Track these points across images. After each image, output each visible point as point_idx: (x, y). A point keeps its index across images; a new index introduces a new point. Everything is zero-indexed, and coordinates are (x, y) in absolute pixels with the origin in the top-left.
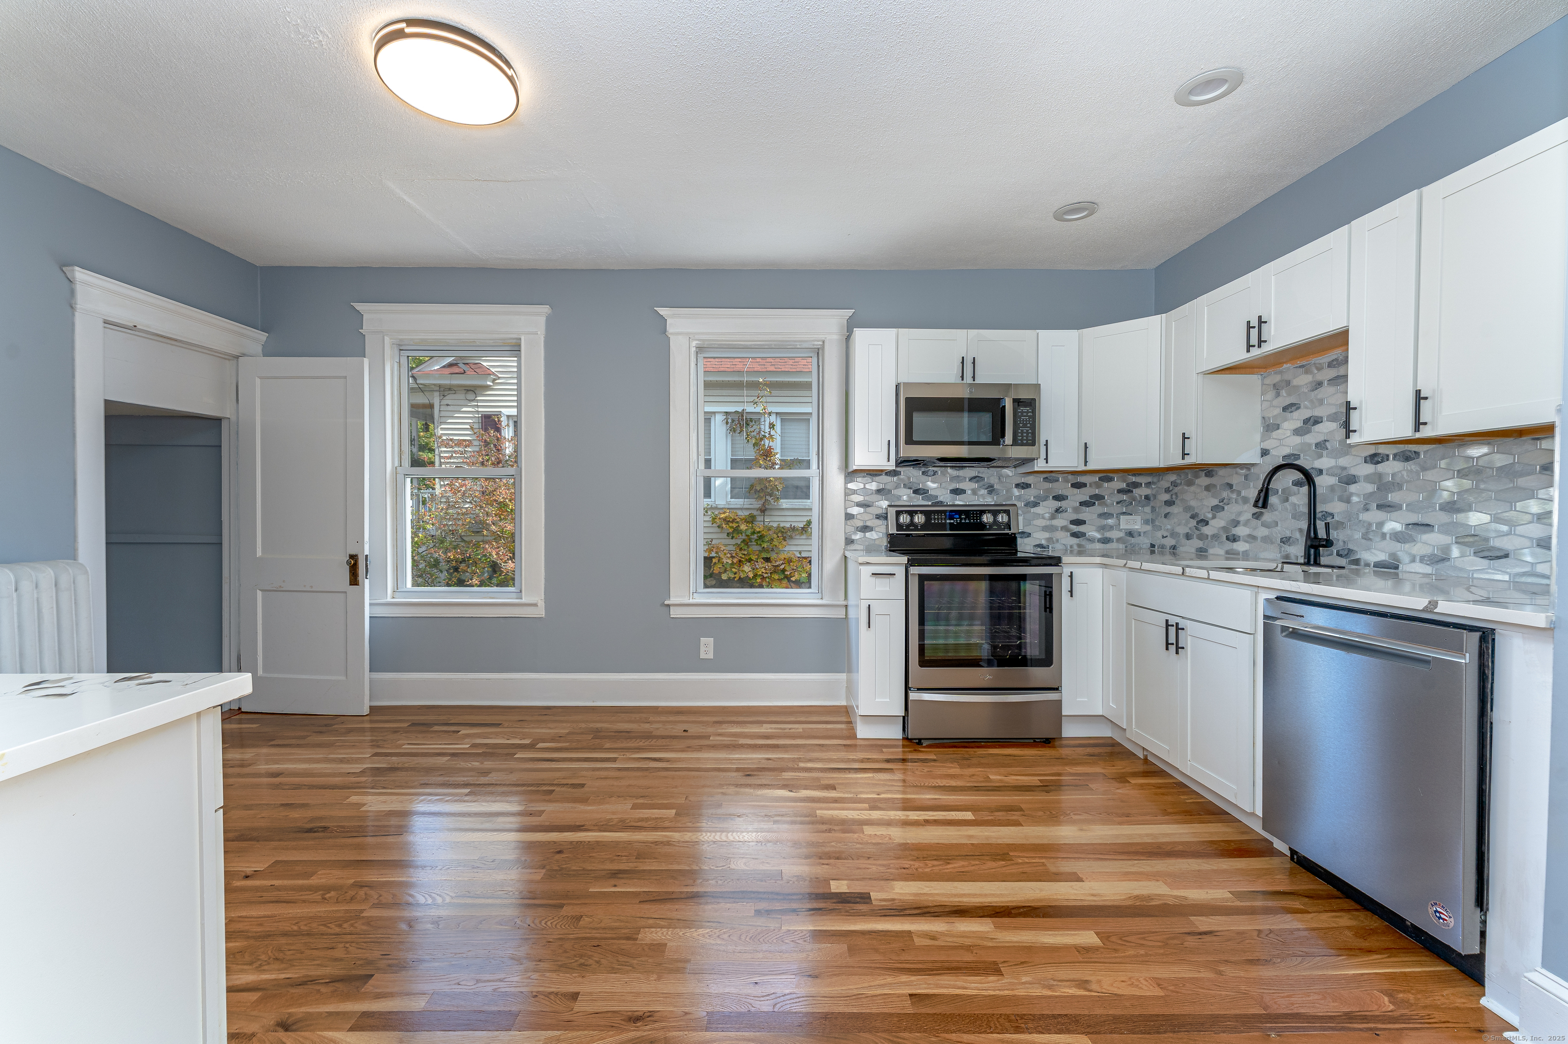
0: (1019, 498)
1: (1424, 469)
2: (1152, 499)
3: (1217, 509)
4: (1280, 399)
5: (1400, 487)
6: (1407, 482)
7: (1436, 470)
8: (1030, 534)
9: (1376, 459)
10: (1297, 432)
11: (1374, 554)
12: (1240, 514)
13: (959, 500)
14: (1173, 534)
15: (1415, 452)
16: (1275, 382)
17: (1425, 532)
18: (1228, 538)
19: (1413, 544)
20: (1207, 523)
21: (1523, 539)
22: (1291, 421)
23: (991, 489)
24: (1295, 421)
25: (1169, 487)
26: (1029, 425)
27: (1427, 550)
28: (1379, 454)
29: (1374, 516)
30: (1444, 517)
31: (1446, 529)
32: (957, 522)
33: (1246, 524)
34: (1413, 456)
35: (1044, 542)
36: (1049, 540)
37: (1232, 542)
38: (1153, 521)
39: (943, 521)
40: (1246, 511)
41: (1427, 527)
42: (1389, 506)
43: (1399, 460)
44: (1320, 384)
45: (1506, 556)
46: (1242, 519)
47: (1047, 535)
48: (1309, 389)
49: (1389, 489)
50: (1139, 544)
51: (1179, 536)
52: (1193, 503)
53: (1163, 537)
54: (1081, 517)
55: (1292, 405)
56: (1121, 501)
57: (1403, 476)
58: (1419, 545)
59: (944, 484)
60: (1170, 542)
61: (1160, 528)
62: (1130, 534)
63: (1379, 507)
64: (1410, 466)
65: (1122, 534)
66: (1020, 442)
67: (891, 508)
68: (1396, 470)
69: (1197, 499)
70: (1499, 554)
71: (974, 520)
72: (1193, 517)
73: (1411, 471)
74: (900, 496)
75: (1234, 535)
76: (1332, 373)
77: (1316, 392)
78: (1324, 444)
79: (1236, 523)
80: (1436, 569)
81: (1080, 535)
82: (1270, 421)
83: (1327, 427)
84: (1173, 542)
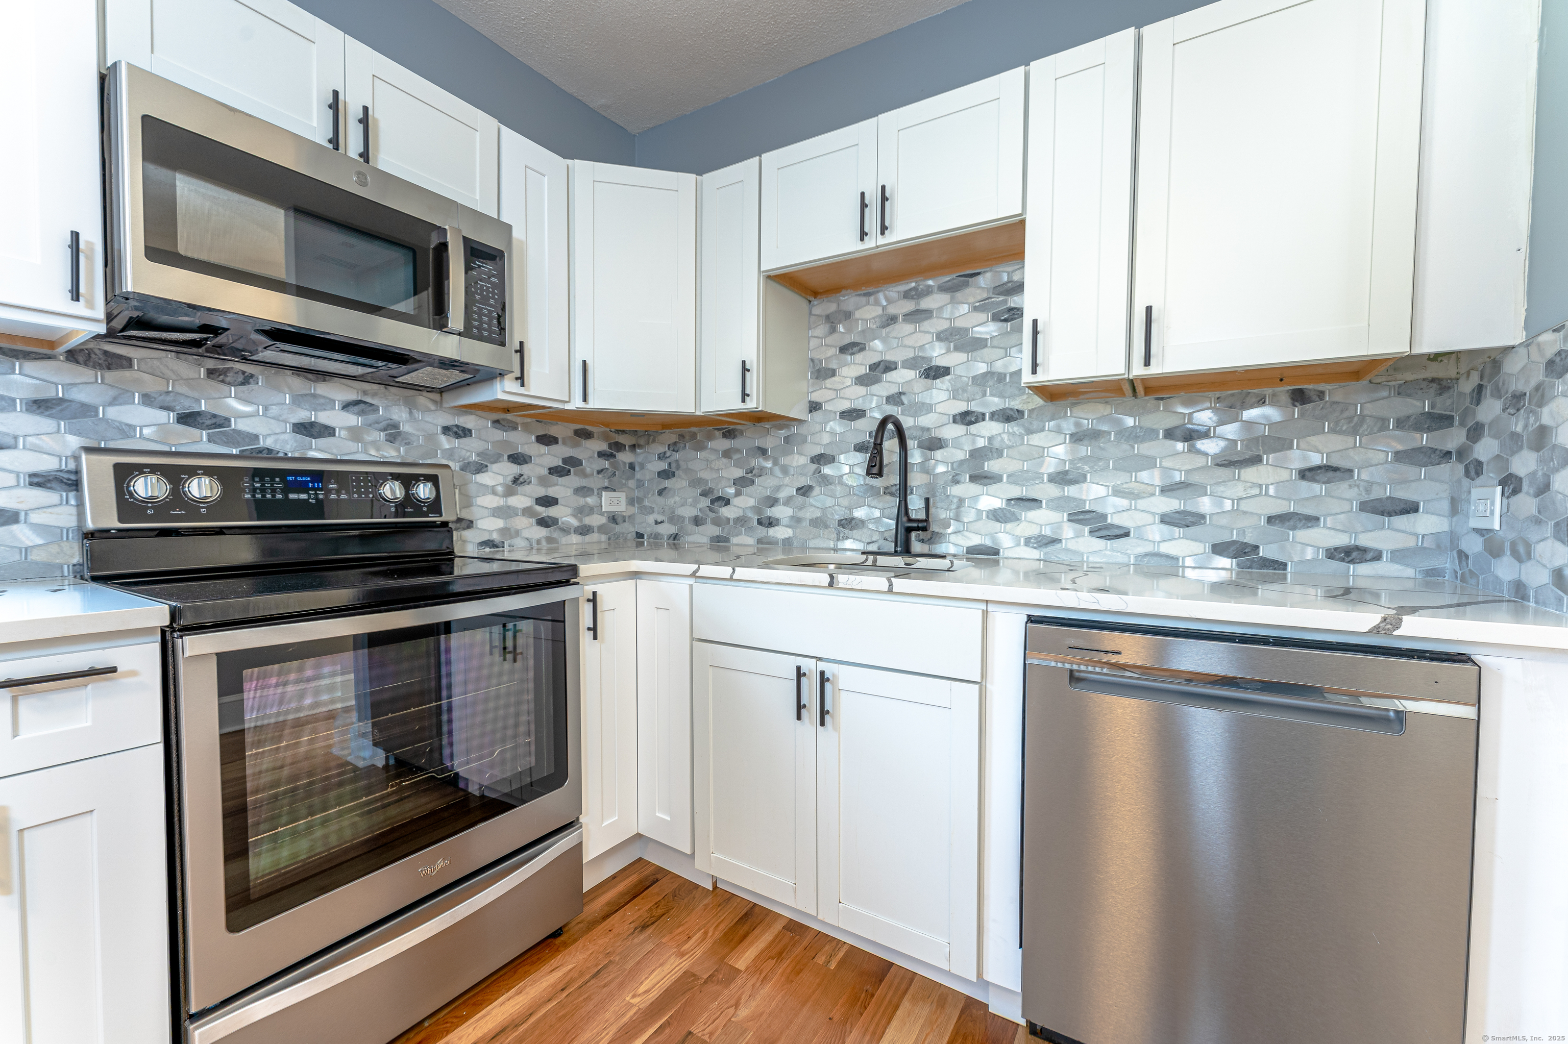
0: (450, 453)
1: (1030, 432)
2: (637, 468)
3: (742, 483)
4: (835, 336)
5: (999, 453)
6: (1009, 447)
7: (1044, 434)
8: (472, 522)
9: (968, 418)
10: (861, 381)
11: (966, 537)
12: (778, 488)
13: (318, 449)
14: (674, 519)
15: (1018, 411)
16: (828, 312)
17: (1031, 509)
18: (760, 522)
19: (1016, 523)
20: (727, 502)
21: (1145, 514)
22: (853, 366)
23: (393, 433)
24: (857, 366)
25: (665, 453)
26: (492, 302)
27: (1033, 531)
28: (972, 412)
29: (965, 489)
30: (1053, 491)
31: (1055, 504)
32: (317, 499)
33: (788, 501)
34: (1016, 415)
35: (495, 537)
36: (505, 531)
37: (767, 527)
38: (640, 500)
39: (279, 496)
40: (787, 485)
41: (1034, 502)
42: (985, 477)
43: (997, 420)
44: (893, 319)
45: (1127, 534)
46: (782, 495)
47: (500, 523)
48: (878, 325)
49: (986, 455)
50: (623, 534)
51: (683, 521)
52: (705, 475)
53: (657, 523)
54: (552, 492)
55: (854, 344)
56: (602, 470)
57: (1002, 440)
58: (1023, 525)
59: (274, 410)
60: (667, 529)
61: (651, 510)
62: (614, 519)
63: (974, 479)
64: (1012, 428)
65: (602, 520)
66: (475, 331)
67: (95, 458)
68: (994, 432)
69: (712, 469)
70: (1118, 532)
71: (360, 494)
72: (704, 494)
73: (1014, 434)
74: (132, 427)
75: (770, 518)
76: (908, 306)
77: (888, 329)
78: (899, 397)
79: (773, 502)
80: (1045, 554)
81: (550, 523)
82: (821, 364)
83: (903, 376)
84: (673, 530)
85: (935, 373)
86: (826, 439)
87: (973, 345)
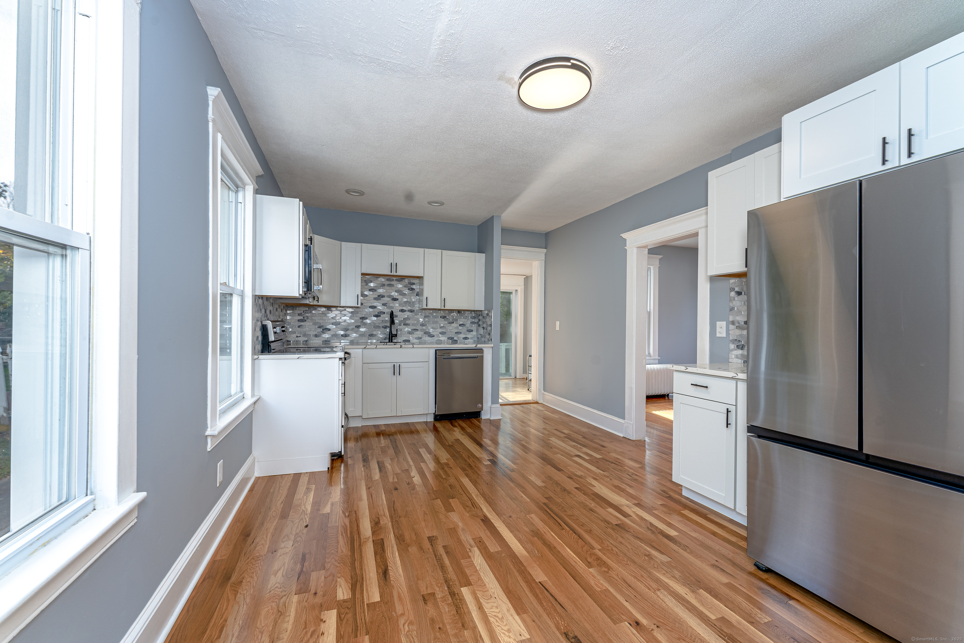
1: (416, 315)
4: (368, 286)
5: (410, 319)
6: (412, 318)
10: (375, 299)
11: (404, 338)
16: (365, 280)
17: (416, 331)
29: (402, 327)
31: (422, 330)
33: (352, 330)
41: (417, 330)
48: (380, 286)
55: (373, 289)
57: (410, 316)
68: (409, 314)
72: (320, 327)
82: (363, 293)
83: (386, 299)
84: (306, 339)
85: (395, 299)
86: (365, 313)
87: (404, 295)
